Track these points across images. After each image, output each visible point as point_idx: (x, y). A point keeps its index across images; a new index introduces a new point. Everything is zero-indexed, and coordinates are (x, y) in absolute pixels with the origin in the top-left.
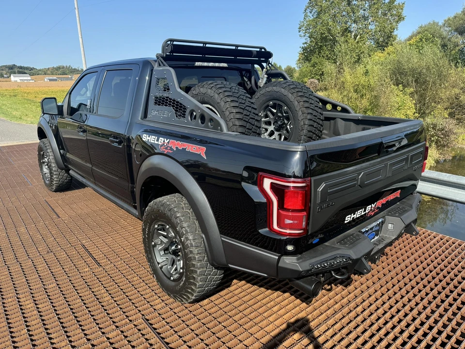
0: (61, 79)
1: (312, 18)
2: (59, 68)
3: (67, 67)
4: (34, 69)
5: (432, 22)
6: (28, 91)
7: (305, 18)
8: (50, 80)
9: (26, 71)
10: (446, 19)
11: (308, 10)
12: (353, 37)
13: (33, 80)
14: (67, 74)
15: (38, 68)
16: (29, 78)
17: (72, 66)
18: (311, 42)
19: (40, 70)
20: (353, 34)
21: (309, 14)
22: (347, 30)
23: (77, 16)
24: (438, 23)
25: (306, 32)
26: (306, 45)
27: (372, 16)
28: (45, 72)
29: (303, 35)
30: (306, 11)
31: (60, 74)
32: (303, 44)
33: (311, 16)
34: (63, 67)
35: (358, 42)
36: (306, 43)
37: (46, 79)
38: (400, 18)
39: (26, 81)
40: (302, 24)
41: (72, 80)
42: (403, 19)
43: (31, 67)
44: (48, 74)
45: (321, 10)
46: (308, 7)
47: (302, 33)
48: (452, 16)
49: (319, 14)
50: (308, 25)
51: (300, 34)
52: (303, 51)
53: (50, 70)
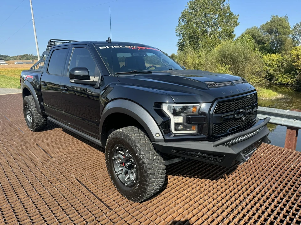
0: (26, 63)
1: (184, 24)
2: (24, 56)
3: (30, 55)
4: (8, 56)
5: (254, 27)
6: (3, 70)
7: (179, 25)
8: (19, 63)
9: (2, 58)
10: (262, 25)
11: (181, 20)
12: (209, 36)
13: (7, 64)
14: (30, 60)
15: (11, 56)
16: (4, 62)
17: (33, 54)
18: (183, 39)
19: (12, 57)
20: (209, 34)
21: (181, 22)
22: (205, 32)
23: (33, 24)
24: (257, 27)
25: (180, 33)
26: (180, 41)
27: (219, 24)
28: (15, 58)
29: (178, 35)
30: (179, 20)
31: (25, 60)
32: (179, 40)
33: (183, 23)
34: (27, 55)
35: (212, 39)
36: (180, 40)
37: (15, 63)
38: (236, 24)
39: (2, 64)
40: (177, 28)
41: (33, 63)
42: (238, 25)
43: (6, 55)
44: (17, 60)
45: (189, 20)
46: (181, 18)
47: (177, 34)
48: (265, 23)
49: (188, 22)
50: (181, 29)
51: (176, 34)
52: (179, 44)
53: (18, 57)
